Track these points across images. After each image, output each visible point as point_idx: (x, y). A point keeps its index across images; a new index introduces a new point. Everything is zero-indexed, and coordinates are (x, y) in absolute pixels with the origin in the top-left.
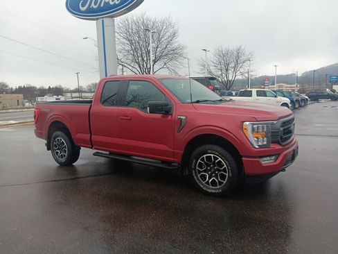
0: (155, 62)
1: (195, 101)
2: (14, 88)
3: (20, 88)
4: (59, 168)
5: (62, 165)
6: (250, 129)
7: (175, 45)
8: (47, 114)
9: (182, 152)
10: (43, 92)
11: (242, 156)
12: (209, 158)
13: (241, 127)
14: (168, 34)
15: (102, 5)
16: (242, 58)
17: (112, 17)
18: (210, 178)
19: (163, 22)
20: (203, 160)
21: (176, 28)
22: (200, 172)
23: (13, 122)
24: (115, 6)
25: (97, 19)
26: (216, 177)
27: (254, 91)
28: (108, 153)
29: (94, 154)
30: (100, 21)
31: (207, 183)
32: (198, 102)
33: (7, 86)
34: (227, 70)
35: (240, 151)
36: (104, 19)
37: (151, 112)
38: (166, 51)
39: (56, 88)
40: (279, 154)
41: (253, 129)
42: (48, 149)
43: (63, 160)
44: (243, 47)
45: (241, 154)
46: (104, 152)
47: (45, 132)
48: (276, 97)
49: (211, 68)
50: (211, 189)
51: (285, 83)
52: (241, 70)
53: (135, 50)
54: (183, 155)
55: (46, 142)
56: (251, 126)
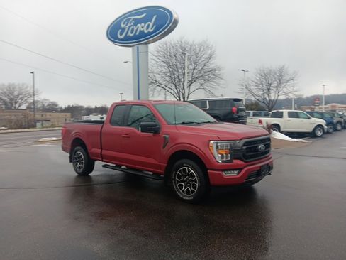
0: (191, 83)
1: (181, 122)
2: (63, 107)
3: (69, 107)
4: (78, 177)
5: (80, 175)
6: (215, 147)
7: (212, 66)
8: (71, 131)
9: (166, 165)
10: (90, 111)
11: (208, 169)
12: (185, 170)
13: (208, 145)
14: (206, 56)
15: (137, 33)
16: (287, 77)
17: (146, 44)
18: (185, 188)
19: (201, 45)
20: (180, 172)
21: (213, 50)
22: (178, 182)
23: (55, 139)
24: (149, 34)
25: (133, 46)
26: (190, 186)
27: (285, 112)
28: (114, 165)
29: (103, 166)
30: (136, 47)
31: (183, 191)
32: (183, 123)
33: (57, 105)
34: (269, 89)
35: (207, 165)
36: (139, 46)
37: (142, 131)
38: (203, 72)
39: (102, 107)
40: (242, 169)
41: (217, 147)
42: (71, 162)
43: (81, 171)
44: (286, 67)
45: (208, 167)
46: (111, 165)
47: (69, 147)
48: (309, 118)
49: (252, 87)
50: (186, 197)
51: (338, 103)
52: (285, 90)
53: (172, 72)
54: (166, 168)
55: (68, 155)
56: (215, 145)
